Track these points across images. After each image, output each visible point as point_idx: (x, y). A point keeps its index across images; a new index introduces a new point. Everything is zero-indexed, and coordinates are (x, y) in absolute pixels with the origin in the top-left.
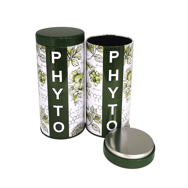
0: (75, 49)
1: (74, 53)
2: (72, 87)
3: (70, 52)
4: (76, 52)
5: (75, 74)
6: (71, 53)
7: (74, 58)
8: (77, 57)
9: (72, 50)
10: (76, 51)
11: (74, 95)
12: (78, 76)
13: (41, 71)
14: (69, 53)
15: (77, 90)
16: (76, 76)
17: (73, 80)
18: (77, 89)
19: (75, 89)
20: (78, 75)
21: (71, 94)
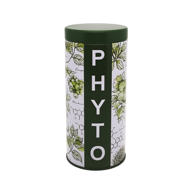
0: (121, 47)
1: (120, 52)
2: (116, 97)
3: (116, 50)
4: (122, 51)
5: (119, 80)
6: (116, 52)
7: (119, 59)
8: (123, 58)
9: (117, 48)
10: (121, 49)
11: (117, 108)
12: (122, 83)
13: (75, 78)
14: (114, 52)
15: (121, 102)
16: (121, 82)
17: (117, 87)
18: (121, 100)
19: (119, 100)
20: (122, 81)
21: (114, 108)
